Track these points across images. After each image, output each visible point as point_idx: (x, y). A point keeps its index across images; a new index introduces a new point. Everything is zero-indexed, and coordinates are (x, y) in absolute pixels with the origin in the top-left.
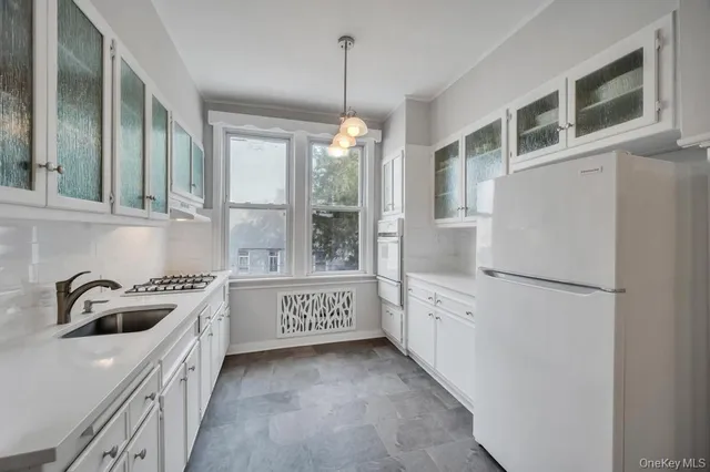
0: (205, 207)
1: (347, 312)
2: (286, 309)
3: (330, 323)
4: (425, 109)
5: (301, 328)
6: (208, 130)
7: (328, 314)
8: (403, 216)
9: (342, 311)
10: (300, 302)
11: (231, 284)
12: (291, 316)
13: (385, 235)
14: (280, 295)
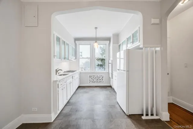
0: (75, 58)
1: (102, 80)
2: (90, 78)
3: (99, 82)
4: (117, 36)
5: (93, 82)
6: (76, 44)
7: (98, 80)
8: (112, 59)
9: (101, 79)
10: (93, 77)
11: (80, 73)
12: (91, 80)
13: (110, 63)
14: (89, 75)
